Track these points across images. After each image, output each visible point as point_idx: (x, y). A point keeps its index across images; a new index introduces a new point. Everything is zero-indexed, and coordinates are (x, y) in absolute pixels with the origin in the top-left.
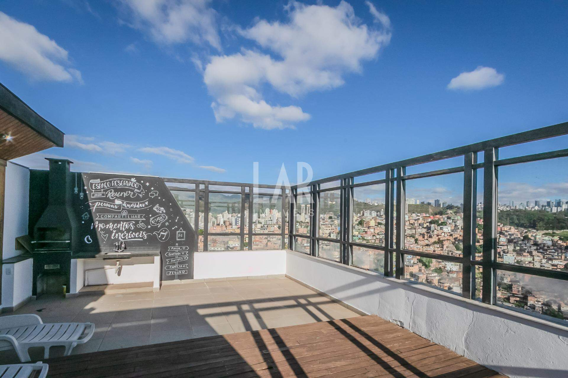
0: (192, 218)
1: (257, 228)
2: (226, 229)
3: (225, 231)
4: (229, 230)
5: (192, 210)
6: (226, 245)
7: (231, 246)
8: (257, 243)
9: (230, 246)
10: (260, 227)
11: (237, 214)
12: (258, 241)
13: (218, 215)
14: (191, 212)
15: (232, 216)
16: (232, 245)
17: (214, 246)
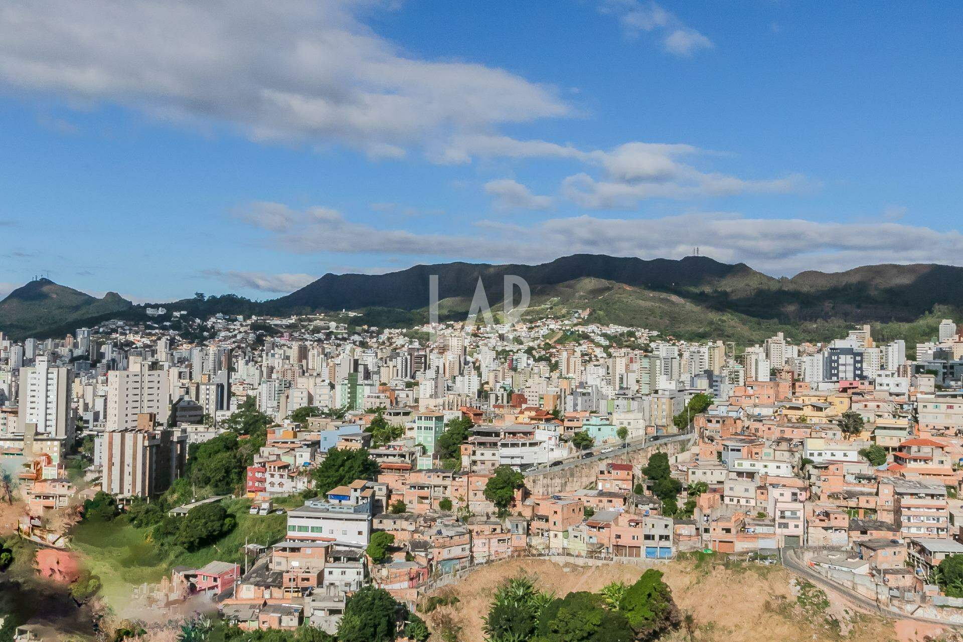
0: (658, 362)
1: (922, 393)
2: (794, 393)
3: (790, 400)
4: (806, 399)
5: (655, 333)
6: (797, 455)
7: (816, 459)
8: (926, 450)
9: (811, 458)
10: (932, 389)
11: (819, 345)
12: (926, 443)
13: (749, 349)
14: (652, 339)
15: (800, 354)
16: (820, 454)
17: (751, 455)
